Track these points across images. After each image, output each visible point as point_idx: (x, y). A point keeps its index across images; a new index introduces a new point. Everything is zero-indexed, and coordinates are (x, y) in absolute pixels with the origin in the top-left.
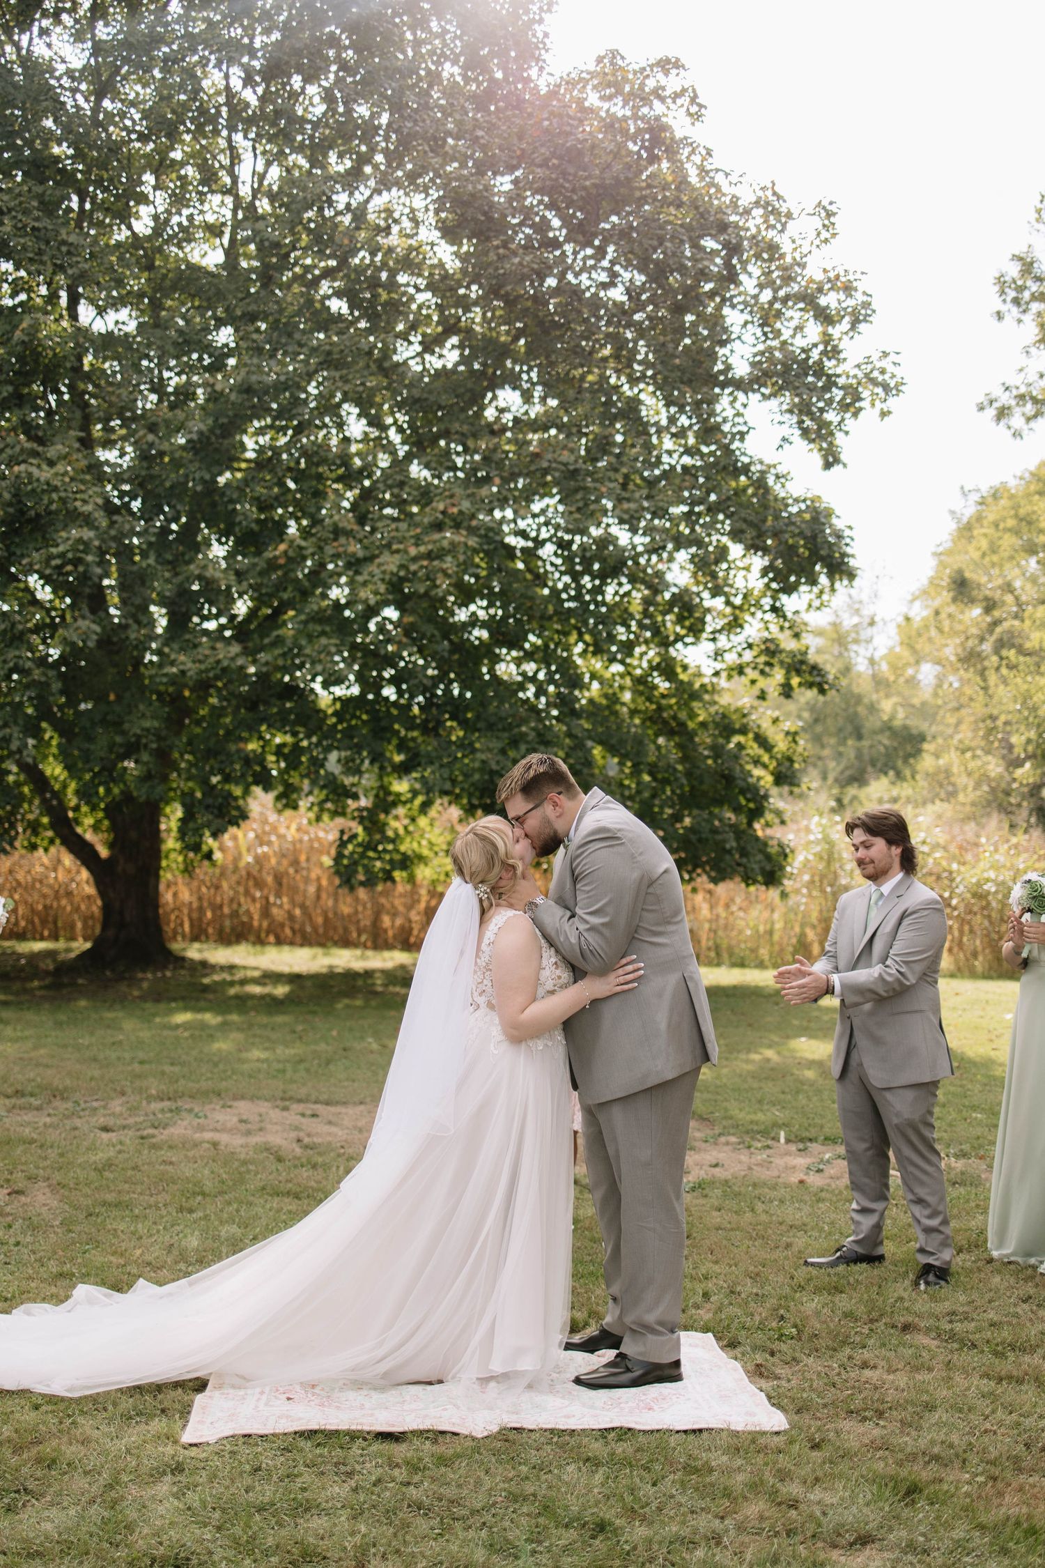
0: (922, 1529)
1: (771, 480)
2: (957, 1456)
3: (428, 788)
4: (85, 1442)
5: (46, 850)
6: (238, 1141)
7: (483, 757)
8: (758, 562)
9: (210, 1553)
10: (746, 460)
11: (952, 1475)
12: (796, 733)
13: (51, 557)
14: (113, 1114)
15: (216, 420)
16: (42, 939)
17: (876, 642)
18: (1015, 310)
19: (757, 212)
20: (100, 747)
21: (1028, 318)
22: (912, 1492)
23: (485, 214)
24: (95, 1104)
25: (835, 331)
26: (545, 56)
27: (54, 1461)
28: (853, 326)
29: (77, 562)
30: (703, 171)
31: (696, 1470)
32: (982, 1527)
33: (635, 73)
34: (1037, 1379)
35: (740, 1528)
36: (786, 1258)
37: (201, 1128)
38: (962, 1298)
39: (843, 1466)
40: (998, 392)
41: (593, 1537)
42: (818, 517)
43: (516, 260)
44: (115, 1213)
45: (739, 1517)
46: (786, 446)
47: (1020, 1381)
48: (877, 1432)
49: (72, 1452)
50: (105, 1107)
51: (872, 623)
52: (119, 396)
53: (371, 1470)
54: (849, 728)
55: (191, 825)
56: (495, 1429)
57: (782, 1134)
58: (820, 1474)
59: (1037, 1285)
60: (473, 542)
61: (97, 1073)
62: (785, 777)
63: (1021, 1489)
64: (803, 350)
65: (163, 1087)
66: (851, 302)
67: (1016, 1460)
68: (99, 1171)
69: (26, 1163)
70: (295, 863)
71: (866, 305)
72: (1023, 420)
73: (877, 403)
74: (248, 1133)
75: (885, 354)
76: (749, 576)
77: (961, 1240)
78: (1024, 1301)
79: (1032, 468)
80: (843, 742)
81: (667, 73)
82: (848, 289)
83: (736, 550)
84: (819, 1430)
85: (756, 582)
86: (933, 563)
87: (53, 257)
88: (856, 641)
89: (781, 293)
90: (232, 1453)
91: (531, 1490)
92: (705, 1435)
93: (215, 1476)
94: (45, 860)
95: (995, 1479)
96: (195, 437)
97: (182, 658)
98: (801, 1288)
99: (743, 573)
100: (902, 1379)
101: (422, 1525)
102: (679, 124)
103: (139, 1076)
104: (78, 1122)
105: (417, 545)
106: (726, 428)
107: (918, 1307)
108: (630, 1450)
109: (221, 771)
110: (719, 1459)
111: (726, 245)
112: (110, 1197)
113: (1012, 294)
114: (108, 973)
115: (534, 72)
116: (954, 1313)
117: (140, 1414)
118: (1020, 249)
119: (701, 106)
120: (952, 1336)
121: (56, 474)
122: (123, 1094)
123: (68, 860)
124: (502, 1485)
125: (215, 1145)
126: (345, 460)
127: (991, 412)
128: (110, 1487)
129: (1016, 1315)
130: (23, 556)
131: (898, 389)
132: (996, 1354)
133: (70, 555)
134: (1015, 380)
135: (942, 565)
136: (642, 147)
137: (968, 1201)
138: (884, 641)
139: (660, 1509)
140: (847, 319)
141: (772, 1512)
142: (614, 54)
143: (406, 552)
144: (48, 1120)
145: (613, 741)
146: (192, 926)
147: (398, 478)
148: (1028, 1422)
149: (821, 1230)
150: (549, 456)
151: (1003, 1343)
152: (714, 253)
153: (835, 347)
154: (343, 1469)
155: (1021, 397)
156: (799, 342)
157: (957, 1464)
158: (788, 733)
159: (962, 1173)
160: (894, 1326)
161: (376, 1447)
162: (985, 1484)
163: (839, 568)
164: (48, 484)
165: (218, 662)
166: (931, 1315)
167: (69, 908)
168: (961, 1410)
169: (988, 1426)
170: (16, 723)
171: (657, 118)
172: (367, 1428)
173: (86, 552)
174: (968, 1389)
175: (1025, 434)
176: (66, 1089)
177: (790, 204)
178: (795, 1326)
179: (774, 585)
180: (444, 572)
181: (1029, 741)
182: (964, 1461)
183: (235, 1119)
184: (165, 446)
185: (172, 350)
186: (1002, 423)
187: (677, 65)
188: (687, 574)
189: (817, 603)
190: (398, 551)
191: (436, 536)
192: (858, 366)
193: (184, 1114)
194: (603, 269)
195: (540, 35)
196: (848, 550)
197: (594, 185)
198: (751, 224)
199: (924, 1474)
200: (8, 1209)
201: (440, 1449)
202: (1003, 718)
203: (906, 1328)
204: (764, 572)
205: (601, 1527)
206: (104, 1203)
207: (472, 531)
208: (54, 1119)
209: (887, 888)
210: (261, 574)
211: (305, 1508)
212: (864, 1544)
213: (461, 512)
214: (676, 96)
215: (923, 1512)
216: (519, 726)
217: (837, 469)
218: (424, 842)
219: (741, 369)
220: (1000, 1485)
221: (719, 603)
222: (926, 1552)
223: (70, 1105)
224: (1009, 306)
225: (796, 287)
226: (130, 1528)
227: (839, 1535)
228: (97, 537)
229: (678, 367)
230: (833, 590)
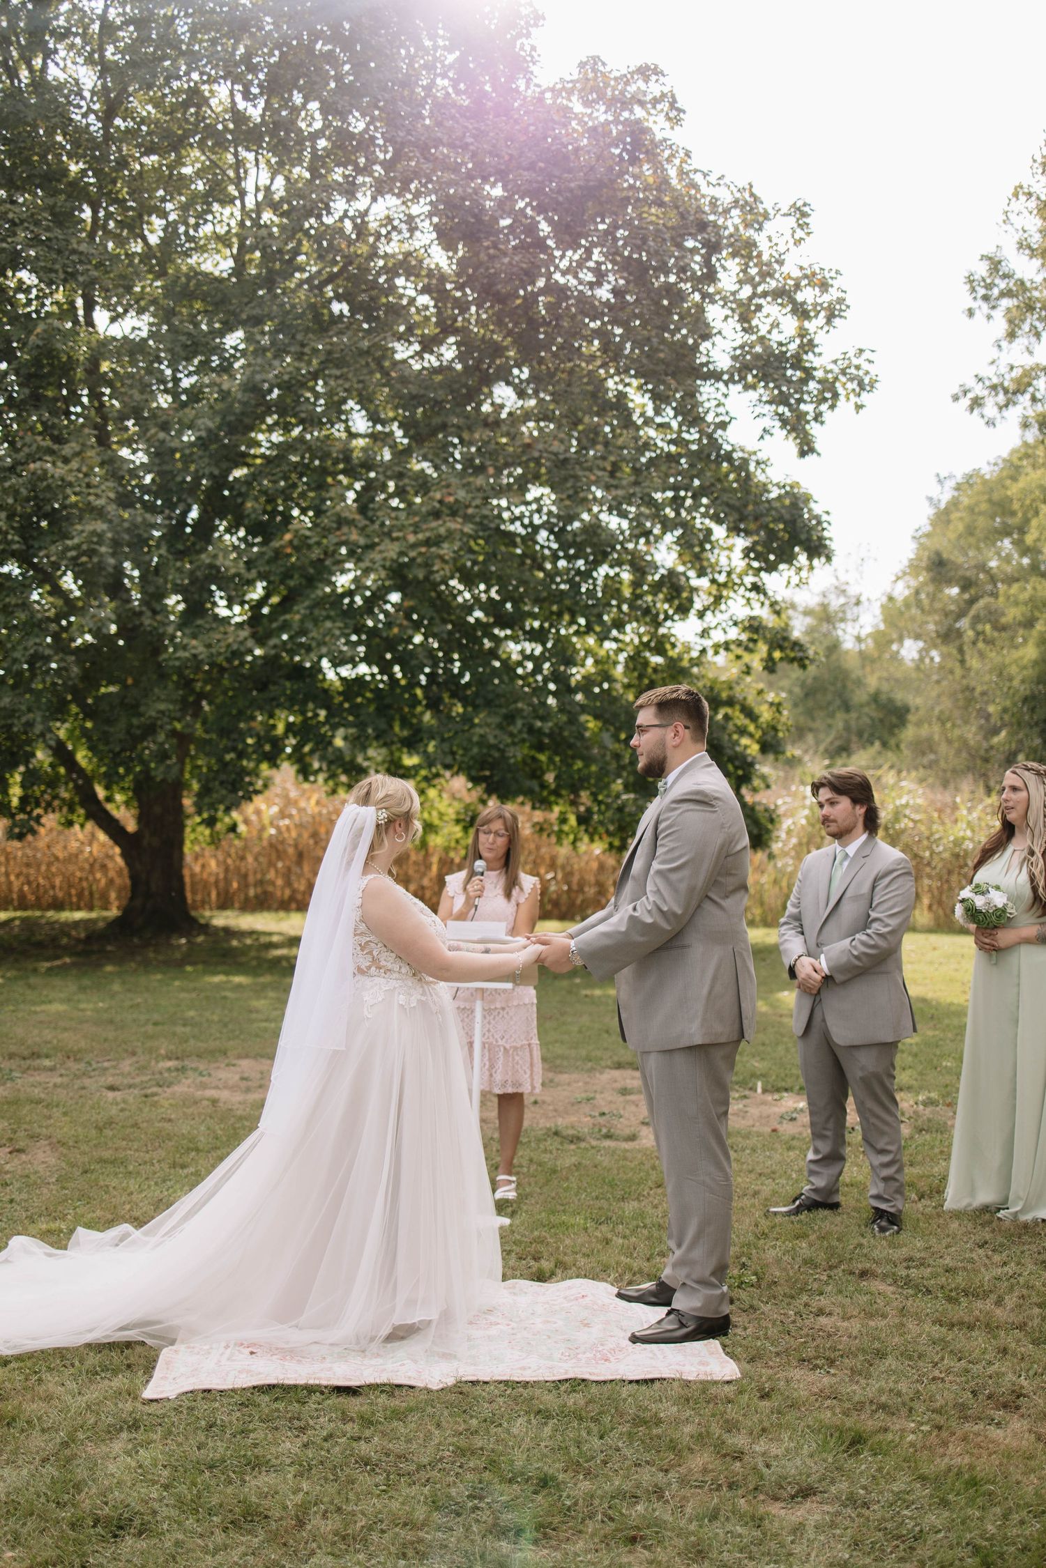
0: (863, 1481)
1: (752, 467)
2: (904, 1404)
3: (429, 762)
4: (48, 1398)
5: (82, 826)
6: (237, 1097)
7: (481, 731)
8: (741, 543)
9: (154, 1513)
10: (729, 448)
11: (896, 1424)
12: (779, 704)
13: (68, 549)
14: (122, 1074)
15: (223, 418)
16: (79, 909)
17: (862, 620)
18: (985, 306)
19: (735, 212)
20: (118, 730)
21: (995, 313)
22: (856, 1442)
23: (475, 216)
24: (106, 1064)
25: (810, 326)
26: (533, 68)
27: (14, 1419)
28: (829, 321)
29: (91, 553)
30: (682, 173)
31: (645, 1422)
32: (923, 1478)
33: (616, 79)
34: (988, 1325)
35: (683, 1482)
36: (753, 1206)
37: (204, 1086)
38: (919, 1244)
39: (791, 1416)
40: (971, 383)
41: (536, 1492)
42: (795, 502)
43: (506, 260)
44: (110, 1168)
45: (683, 1470)
46: (767, 437)
47: (971, 1327)
48: (826, 1380)
49: (32, 1408)
50: (115, 1067)
51: (858, 603)
52: (131, 397)
53: (325, 1424)
54: (838, 702)
55: (207, 800)
56: (450, 1381)
57: (759, 1085)
58: (767, 1424)
59: (993, 1231)
60: (468, 529)
61: (111, 1035)
62: (770, 746)
63: (965, 1439)
64: (780, 344)
65: (172, 1047)
66: (826, 298)
67: (962, 1407)
68: (100, 1129)
69: (30, 1122)
70: (315, 835)
71: (841, 301)
72: (996, 409)
73: (852, 396)
74: (248, 1090)
75: (861, 351)
76: (733, 556)
77: (923, 1185)
78: (981, 1247)
79: (1005, 455)
80: (832, 715)
81: (647, 80)
82: (824, 286)
83: (719, 532)
84: (770, 1379)
85: (738, 562)
86: (914, 546)
87: (65, 266)
88: (843, 620)
89: (760, 289)
90: (191, 1409)
91: (480, 1444)
92: (657, 1384)
93: (170, 1433)
94: (81, 836)
95: (939, 1428)
96: (203, 434)
97: (194, 642)
98: (765, 1235)
99: (726, 553)
100: (855, 1326)
101: (365, 1480)
102: (658, 126)
103: (152, 1037)
104: (87, 1082)
105: (415, 533)
106: (709, 418)
107: (876, 1254)
108: (582, 1402)
109: (234, 749)
110: (668, 1410)
111: (705, 244)
112: (107, 1154)
113: (982, 291)
114: (136, 940)
115: (522, 84)
116: (911, 1259)
117: (104, 1370)
118: (990, 250)
119: (680, 110)
120: (908, 1282)
121: (71, 471)
122: (134, 1054)
123: (102, 837)
124: (450, 1440)
125: (214, 1102)
126: (347, 455)
127: (965, 402)
128: (65, 1445)
129: (971, 1261)
130: (40, 548)
131: (872, 384)
132: (950, 1299)
133: (85, 547)
134: (989, 372)
135: (922, 547)
136: (624, 149)
137: (932, 1148)
138: (868, 621)
139: (605, 1463)
140: (823, 314)
141: (717, 1464)
142: (596, 59)
143: (405, 538)
144: (59, 1080)
145: (607, 716)
146: (218, 894)
147: (397, 469)
148: (975, 1369)
149: (789, 1178)
150: (541, 446)
151: (956, 1289)
152: (694, 251)
153: (811, 341)
154: (297, 1424)
155: (994, 388)
156: (775, 337)
157: (904, 1412)
158: (772, 704)
159: (929, 1120)
160: (852, 1273)
161: (334, 1400)
162: (930, 1432)
163: (817, 549)
164: (62, 480)
165: (229, 646)
166: (889, 1261)
167: (103, 881)
168: (910, 1358)
169: (937, 1373)
170: (39, 708)
171: (638, 121)
172: (324, 1383)
173: (99, 543)
174: (920, 1335)
175: (997, 422)
176: (80, 1051)
177: (767, 205)
178: (756, 1274)
179: (756, 564)
180: (442, 558)
181: (1005, 710)
182: (911, 1410)
183: (237, 1077)
184: (175, 444)
185: (183, 354)
186: (976, 411)
187: (657, 71)
188: (674, 555)
189: (795, 580)
190: (397, 539)
191: (434, 524)
192: (835, 362)
193: (190, 1073)
194: (589, 269)
195: (528, 48)
196: (826, 534)
197: (580, 187)
198: (729, 223)
199: (870, 1423)
200: (8, 1167)
201: (395, 1403)
202: (979, 689)
203: (864, 1274)
204: (746, 552)
205: (544, 1483)
206: (102, 1161)
207: (468, 518)
208: (65, 1080)
209: (852, 849)
210: (268, 562)
211: (257, 1464)
212: (805, 1497)
213: (457, 501)
214: (655, 101)
215: (865, 1464)
216: (515, 702)
217: (811, 458)
218: (435, 814)
219: (723, 362)
220: (944, 1434)
221: (704, 582)
222: (866, 1505)
223: (82, 1066)
224: (980, 302)
225: (773, 284)
226: (78, 1487)
227: (781, 1487)
228: (110, 530)
229: (663, 361)
230: (811, 568)
